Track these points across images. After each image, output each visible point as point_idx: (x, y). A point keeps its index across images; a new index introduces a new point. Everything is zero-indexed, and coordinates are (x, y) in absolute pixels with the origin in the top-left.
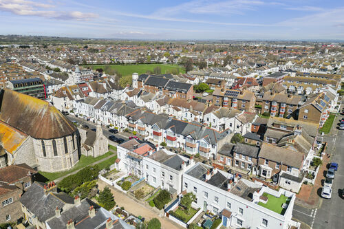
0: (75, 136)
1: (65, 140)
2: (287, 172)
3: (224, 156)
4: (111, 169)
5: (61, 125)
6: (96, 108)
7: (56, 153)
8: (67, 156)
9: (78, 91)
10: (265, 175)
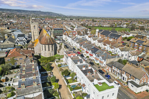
0: (53, 46)
1: (49, 46)
2: (134, 81)
3: (109, 67)
4: (61, 60)
5: (48, 41)
6: (72, 40)
7: (45, 50)
8: (49, 52)
9: (71, 34)
10: (124, 80)
